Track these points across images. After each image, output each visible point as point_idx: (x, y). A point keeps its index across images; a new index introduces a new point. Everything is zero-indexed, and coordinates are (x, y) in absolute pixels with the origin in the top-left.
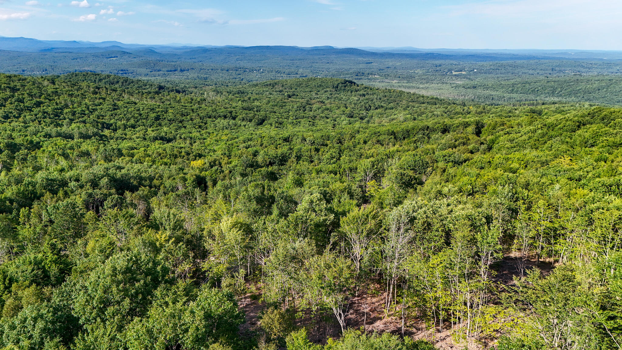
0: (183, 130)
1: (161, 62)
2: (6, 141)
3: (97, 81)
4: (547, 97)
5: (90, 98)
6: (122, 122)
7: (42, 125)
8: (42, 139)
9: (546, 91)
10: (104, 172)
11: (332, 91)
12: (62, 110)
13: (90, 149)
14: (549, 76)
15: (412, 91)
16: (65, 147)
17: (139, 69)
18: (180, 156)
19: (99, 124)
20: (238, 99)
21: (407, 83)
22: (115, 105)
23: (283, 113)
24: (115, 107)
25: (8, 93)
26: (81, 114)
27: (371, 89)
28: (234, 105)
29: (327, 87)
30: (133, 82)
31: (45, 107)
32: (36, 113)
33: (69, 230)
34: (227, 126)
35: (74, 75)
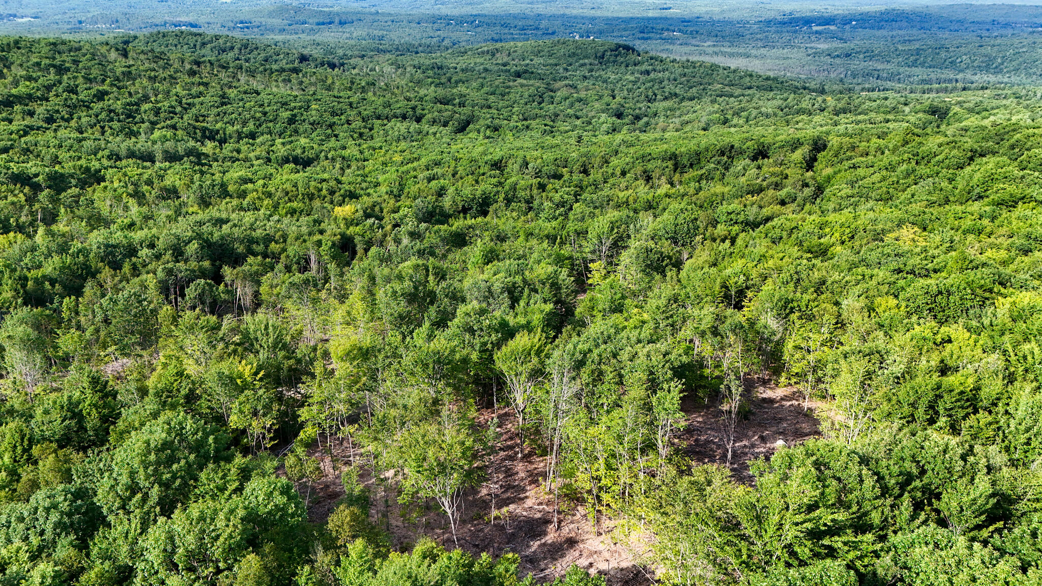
0: (332, 143)
1: (306, 7)
2: (47, 169)
3: (198, 47)
5: (184, 84)
6: (235, 128)
7: (107, 135)
8: (105, 162)
10: (194, 230)
11: (594, 65)
12: (139, 105)
13: (177, 183)
15: (734, 64)
16: (139, 180)
17: (270, 20)
18: (318, 196)
19: (198, 131)
20: (430, 80)
21: (729, 46)
22: (223, 96)
23: (503, 107)
24: (224, 100)
25: (52, 77)
26: (170, 112)
27: (661, 61)
28: (423, 92)
29: (586, 57)
30: (257, 48)
31: (111, 101)
32: (98, 111)
33: (134, 335)
34: (405, 135)
35: (160, 36)
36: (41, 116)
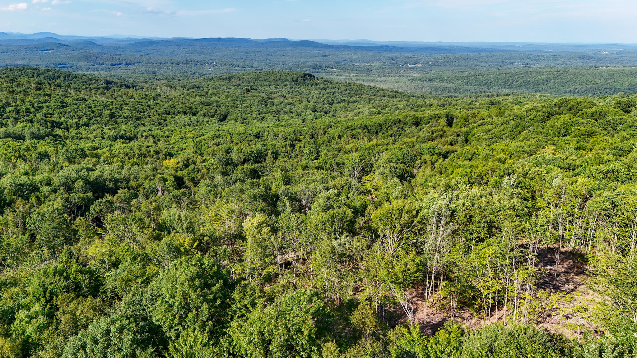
0: (142, 128)
1: (103, 55)
3: (35, 76)
4: (499, 89)
5: (34, 95)
6: (74, 121)
9: (499, 83)
10: (77, 174)
11: (292, 85)
12: (4, 108)
13: (48, 150)
14: (500, 68)
15: (372, 84)
16: (20, 148)
17: (79, 63)
18: (149, 155)
19: (48, 123)
20: (195, 93)
21: (365, 76)
22: (62, 102)
23: (245, 107)
24: (64, 105)
26: (27, 112)
27: (331, 83)
28: (192, 100)
29: (286, 81)
30: (76, 77)
34: (189, 123)
35: (8, 70)
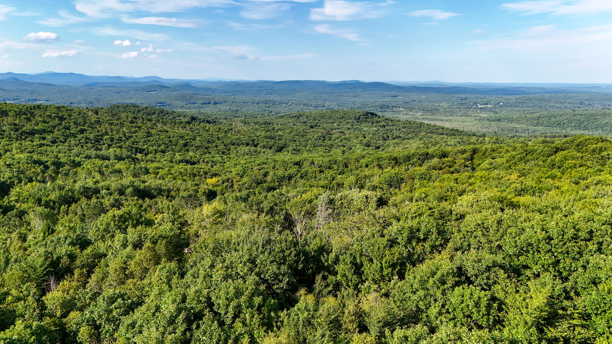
0: (207, 155)
1: (196, 95)
2: (52, 159)
3: (136, 112)
4: (573, 130)
5: (127, 127)
6: (154, 148)
7: (84, 149)
8: (83, 159)
9: (572, 125)
10: (130, 183)
11: (354, 122)
12: (102, 136)
13: (122, 168)
14: (576, 109)
15: (433, 123)
16: (101, 166)
17: (175, 102)
19: (133, 149)
20: (263, 129)
21: (431, 115)
22: (148, 133)
23: (302, 141)
24: (149, 134)
25: (57, 122)
26: (119, 140)
27: (392, 121)
28: (258, 134)
29: (349, 119)
30: (168, 113)
31: (88, 134)
32: (80, 138)
34: (248, 153)
35: (116, 107)
36: (49, 140)
